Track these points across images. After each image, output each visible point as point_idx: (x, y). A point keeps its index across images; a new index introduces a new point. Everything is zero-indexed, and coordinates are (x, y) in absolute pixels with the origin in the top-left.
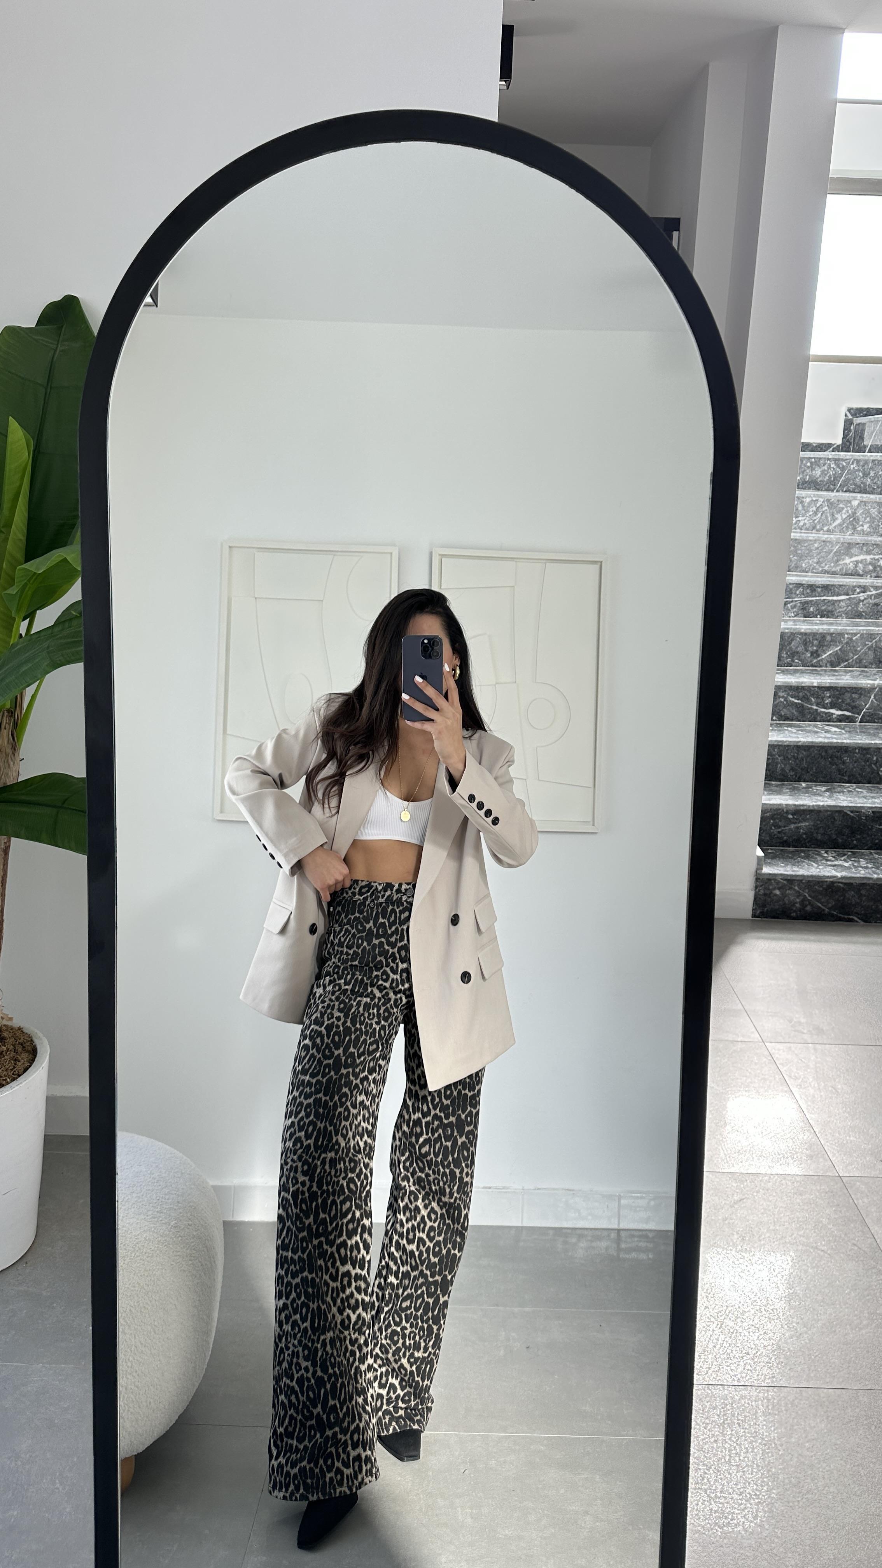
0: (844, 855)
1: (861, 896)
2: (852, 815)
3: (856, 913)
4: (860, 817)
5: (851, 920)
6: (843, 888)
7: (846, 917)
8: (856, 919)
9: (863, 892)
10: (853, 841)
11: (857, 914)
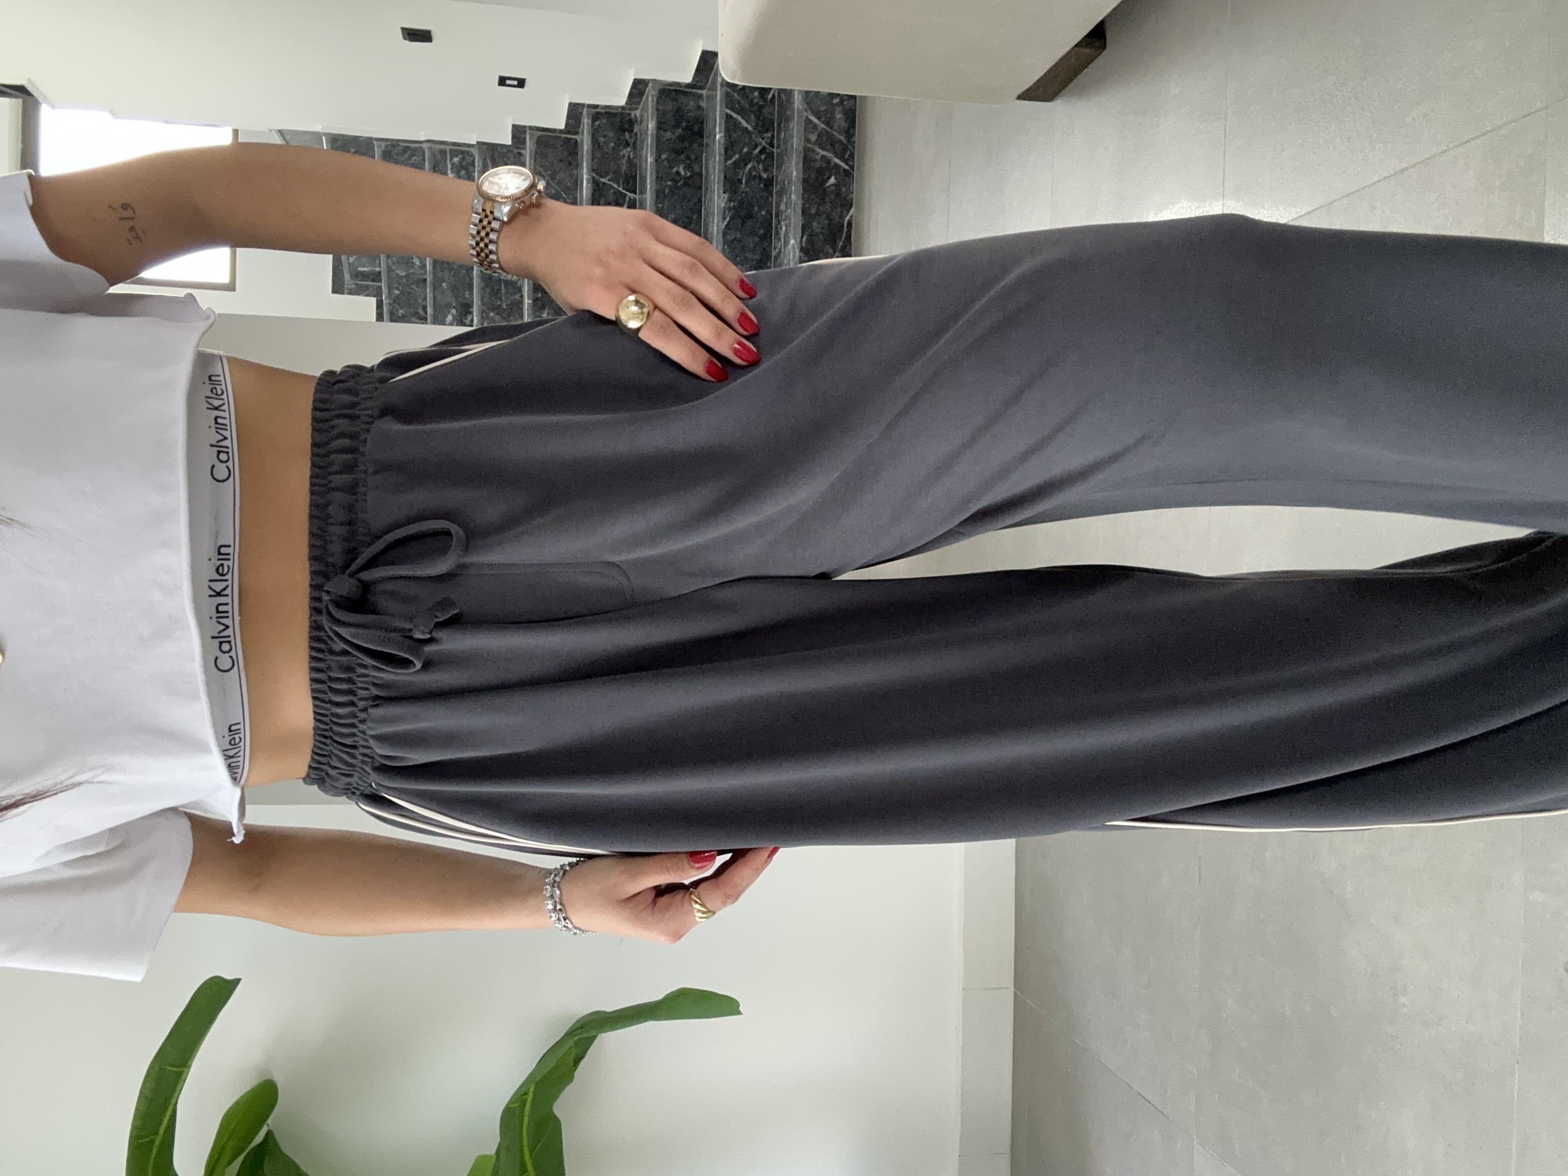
0: (776, 227)
1: (818, 213)
2: (728, 219)
3: (840, 217)
4: (730, 209)
5: (850, 224)
6: (810, 235)
7: (845, 230)
8: (847, 219)
9: (813, 211)
10: (762, 215)
11: (842, 217)
